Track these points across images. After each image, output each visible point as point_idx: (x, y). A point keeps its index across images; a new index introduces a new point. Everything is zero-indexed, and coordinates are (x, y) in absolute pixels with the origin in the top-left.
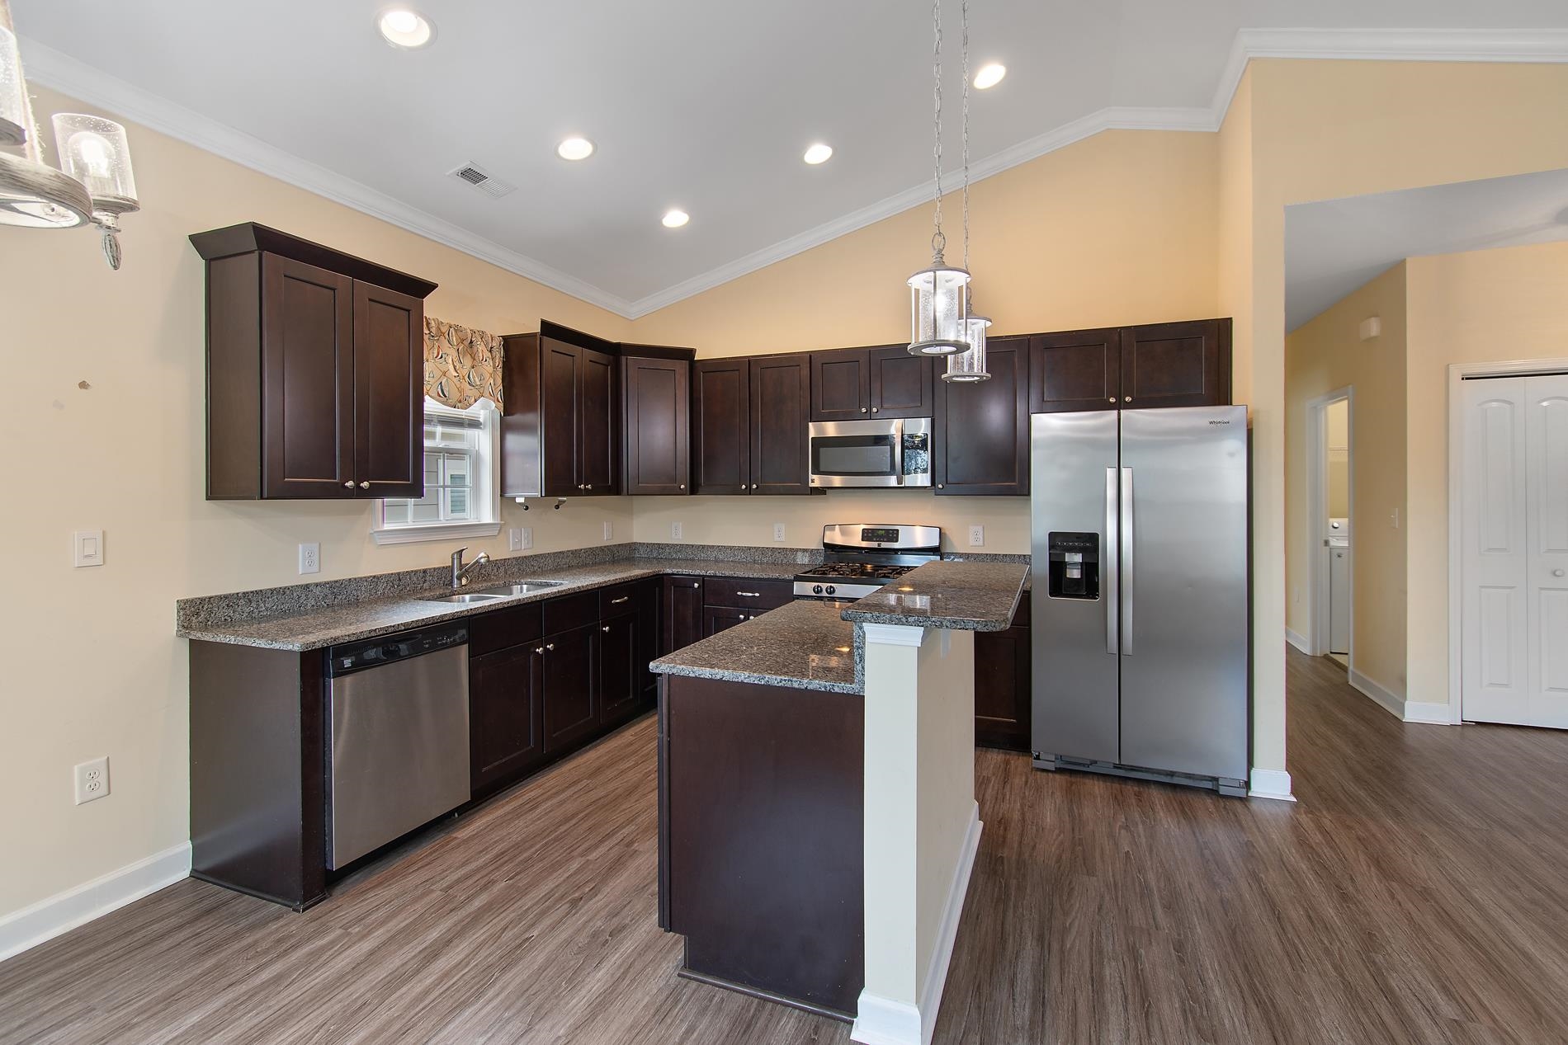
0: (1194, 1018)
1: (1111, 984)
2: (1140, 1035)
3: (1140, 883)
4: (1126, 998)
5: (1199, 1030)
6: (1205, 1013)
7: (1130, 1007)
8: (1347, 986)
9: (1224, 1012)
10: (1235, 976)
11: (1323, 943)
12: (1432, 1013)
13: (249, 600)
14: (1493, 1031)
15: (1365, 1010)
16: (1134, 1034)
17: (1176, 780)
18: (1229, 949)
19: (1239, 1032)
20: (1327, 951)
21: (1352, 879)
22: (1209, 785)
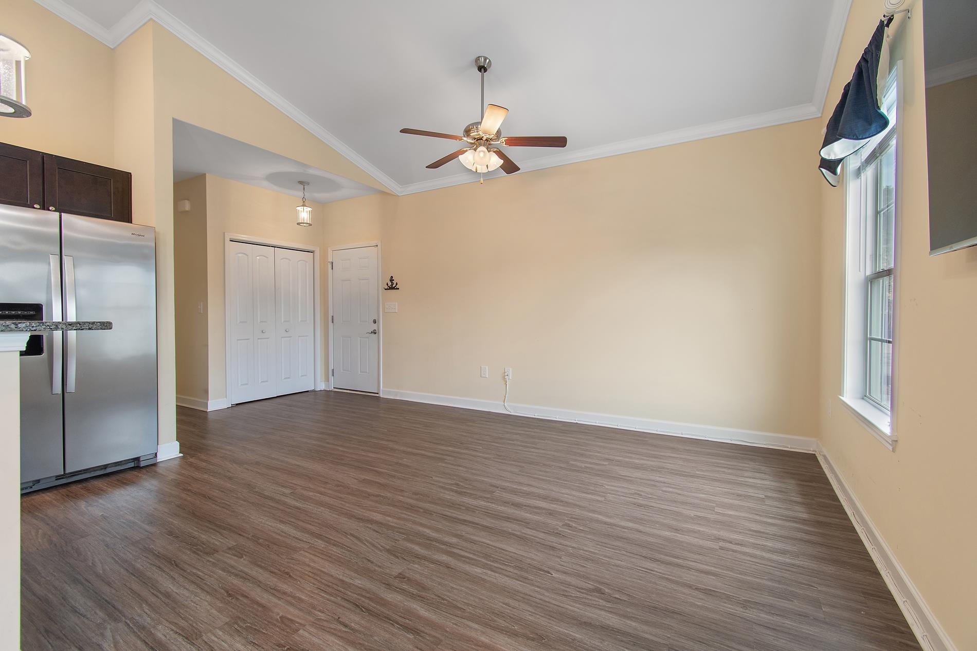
0: (201, 552)
1: (145, 569)
2: (180, 574)
3: (124, 523)
4: (159, 567)
5: (207, 553)
6: (204, 546)
7: (166, 569)
8: (252, 503)
9: (212, 541)
10: (207, 527)
11: (233, 496)
12: (284, 494)
14: (302, 489)
15: (264, 507)
16: (176, 576)
17: (109, 470)
18: (196, 520)
19: (225, 542)
20: (237, 498)
21: (228, 471)
22: (132, 465)
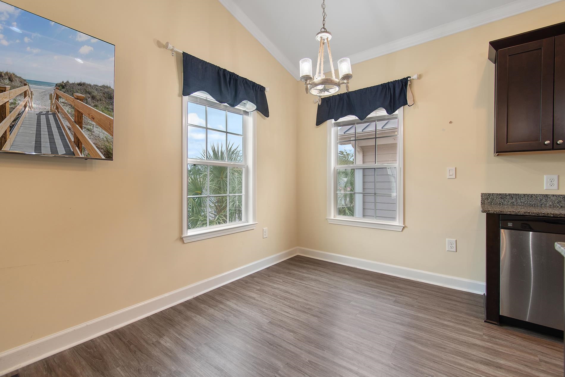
13: (512, 197)
